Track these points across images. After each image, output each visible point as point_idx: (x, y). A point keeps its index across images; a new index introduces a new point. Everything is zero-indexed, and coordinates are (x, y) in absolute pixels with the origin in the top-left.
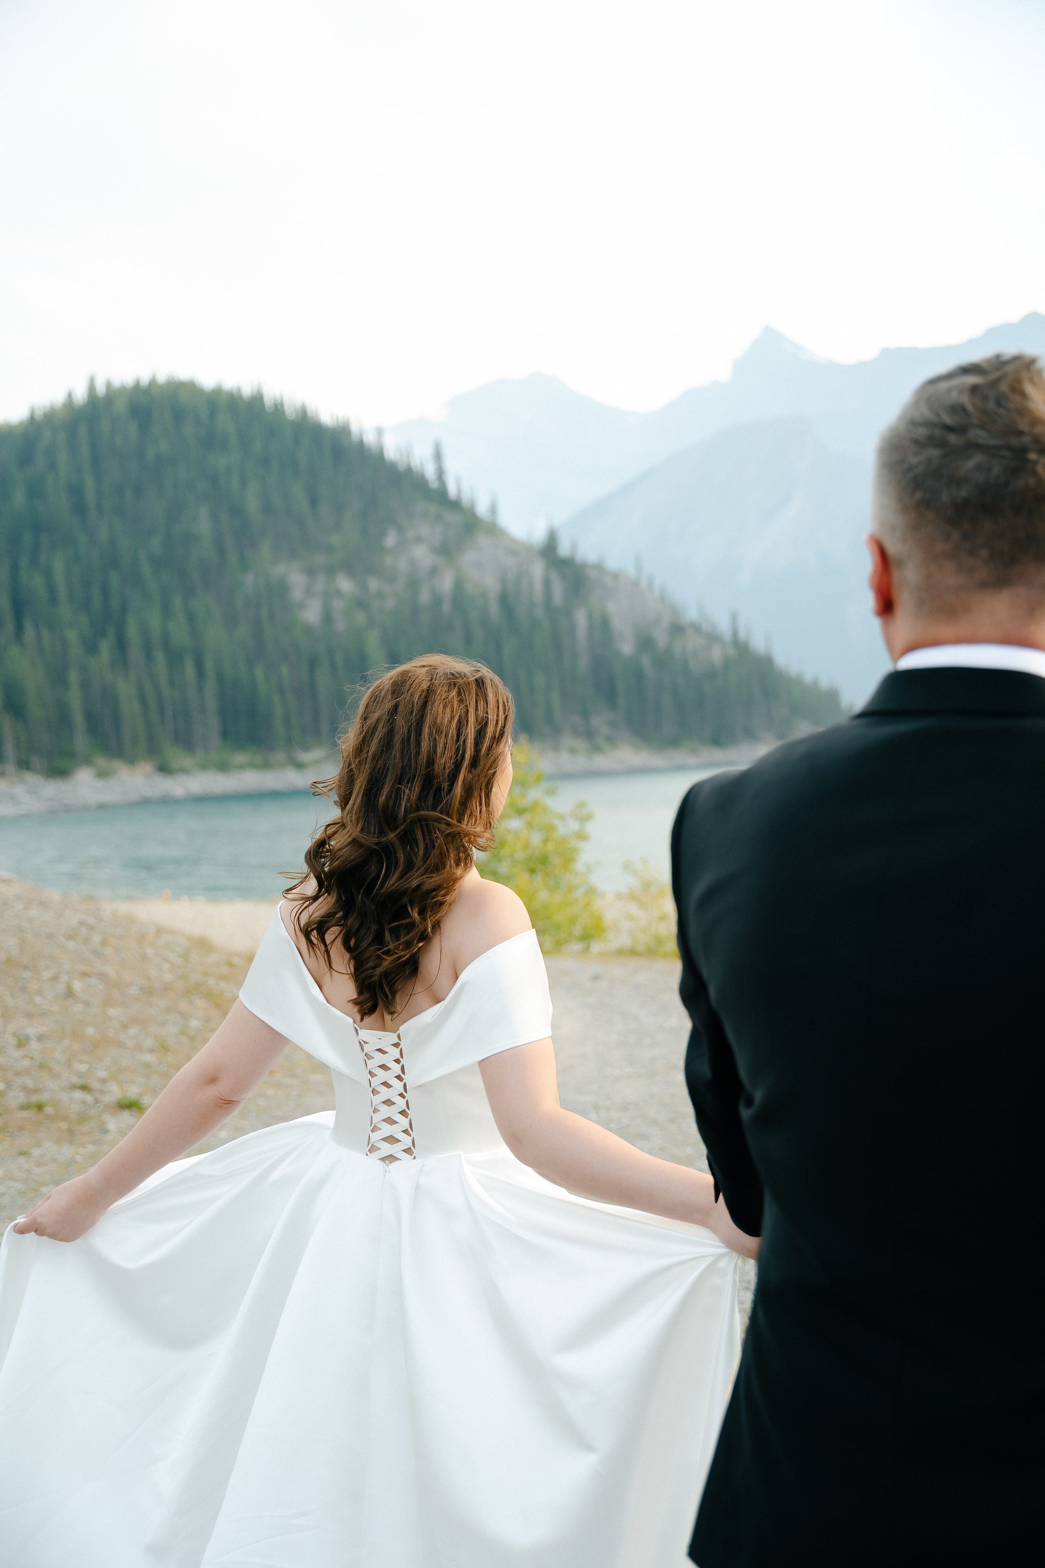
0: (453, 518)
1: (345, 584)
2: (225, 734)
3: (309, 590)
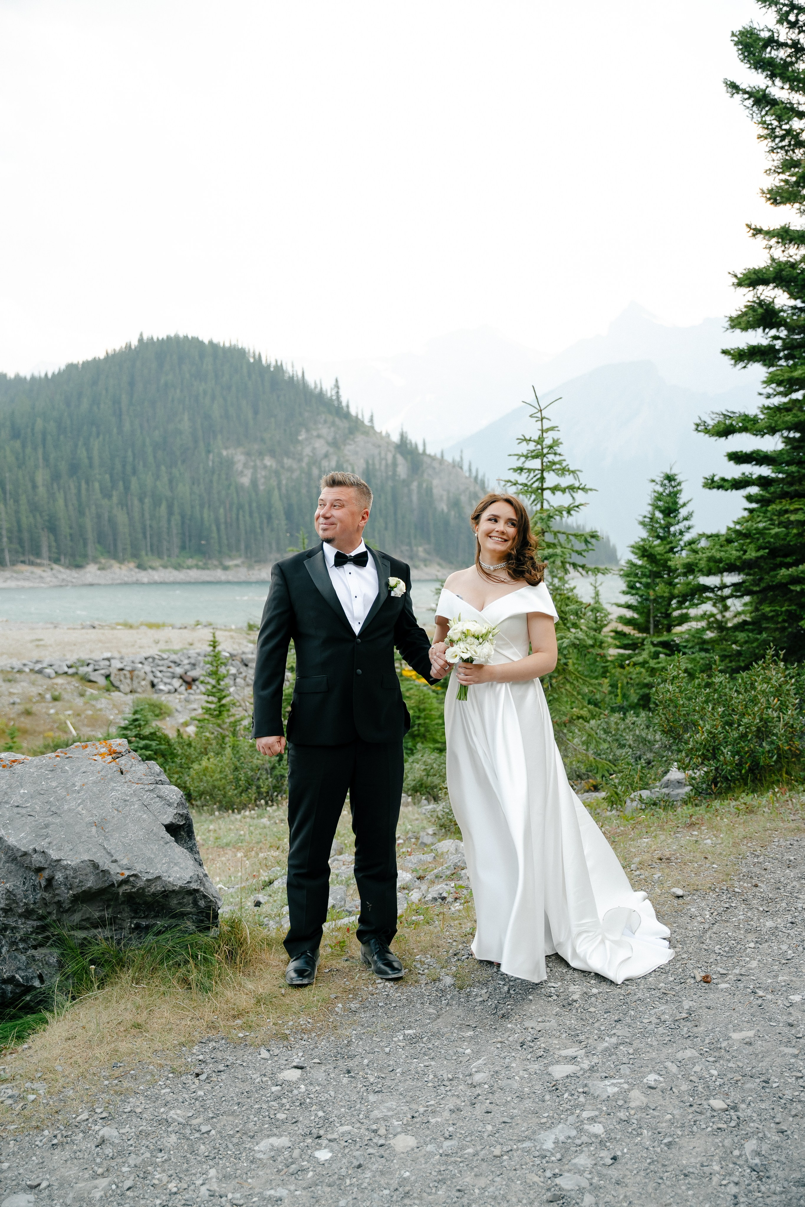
0: (343, 424)
1: (268, 461)
2: (183, 548)
3: (245, 465)
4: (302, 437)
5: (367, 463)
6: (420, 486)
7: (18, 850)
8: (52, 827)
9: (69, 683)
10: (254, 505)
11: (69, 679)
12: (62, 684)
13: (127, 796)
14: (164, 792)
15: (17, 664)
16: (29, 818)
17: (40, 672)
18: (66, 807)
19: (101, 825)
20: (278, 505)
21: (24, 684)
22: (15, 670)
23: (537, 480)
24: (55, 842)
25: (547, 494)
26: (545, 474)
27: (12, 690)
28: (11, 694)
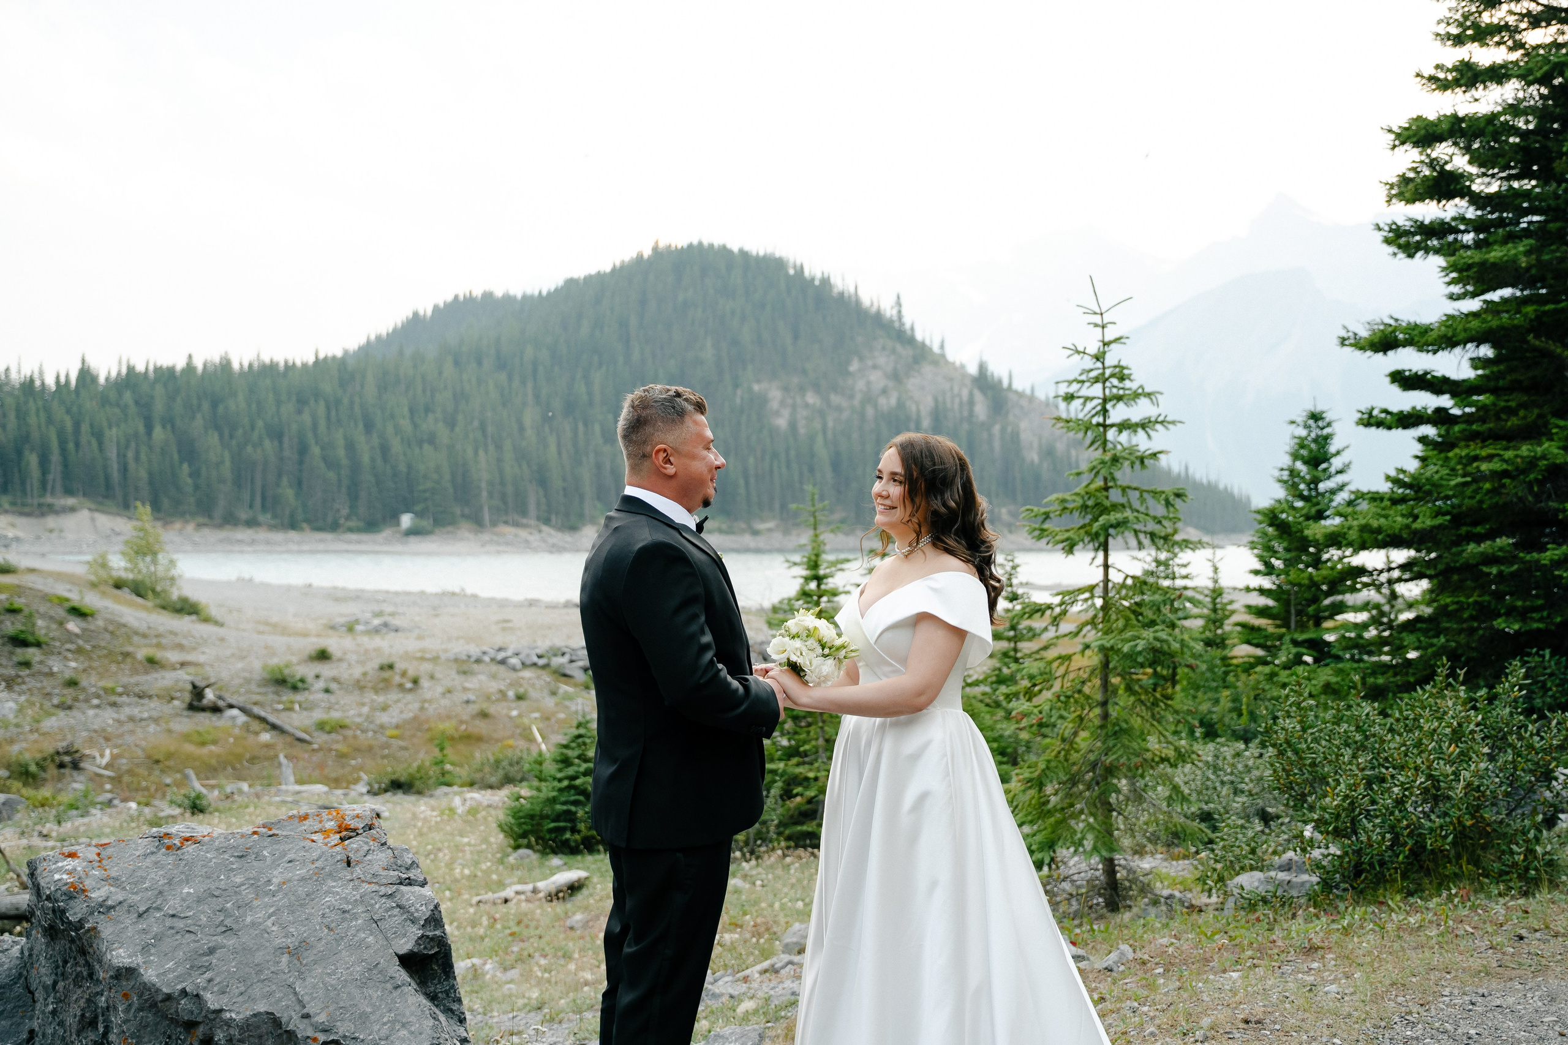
0: (906, 352)
1: (811, 398)
3: (782, 403)
4: (854, 366)
5: (936, 400)
6: (1003, 430)
7: (158, 990)
8: (219, 953)
9: (538, 677)
10: (792, 453)
11: (540, 672)
12: (530, 679)
13: (348, 903)
14: (408, 899)
15: (474, 650)
16: (188, 935)
17: (503, 662)
18: (249, 919)
19: (294, 953)
20: (823, 454)
21: (483, 677)
22: (473, 659)
23: (1097, 414)
24: (218, 980)
25: (1111, 434)
26: (1109, 406)
27: (467, 685)
28: (465, 689)
